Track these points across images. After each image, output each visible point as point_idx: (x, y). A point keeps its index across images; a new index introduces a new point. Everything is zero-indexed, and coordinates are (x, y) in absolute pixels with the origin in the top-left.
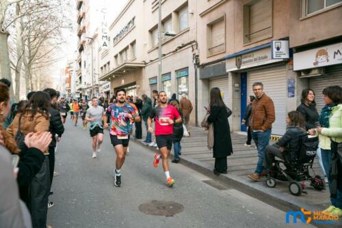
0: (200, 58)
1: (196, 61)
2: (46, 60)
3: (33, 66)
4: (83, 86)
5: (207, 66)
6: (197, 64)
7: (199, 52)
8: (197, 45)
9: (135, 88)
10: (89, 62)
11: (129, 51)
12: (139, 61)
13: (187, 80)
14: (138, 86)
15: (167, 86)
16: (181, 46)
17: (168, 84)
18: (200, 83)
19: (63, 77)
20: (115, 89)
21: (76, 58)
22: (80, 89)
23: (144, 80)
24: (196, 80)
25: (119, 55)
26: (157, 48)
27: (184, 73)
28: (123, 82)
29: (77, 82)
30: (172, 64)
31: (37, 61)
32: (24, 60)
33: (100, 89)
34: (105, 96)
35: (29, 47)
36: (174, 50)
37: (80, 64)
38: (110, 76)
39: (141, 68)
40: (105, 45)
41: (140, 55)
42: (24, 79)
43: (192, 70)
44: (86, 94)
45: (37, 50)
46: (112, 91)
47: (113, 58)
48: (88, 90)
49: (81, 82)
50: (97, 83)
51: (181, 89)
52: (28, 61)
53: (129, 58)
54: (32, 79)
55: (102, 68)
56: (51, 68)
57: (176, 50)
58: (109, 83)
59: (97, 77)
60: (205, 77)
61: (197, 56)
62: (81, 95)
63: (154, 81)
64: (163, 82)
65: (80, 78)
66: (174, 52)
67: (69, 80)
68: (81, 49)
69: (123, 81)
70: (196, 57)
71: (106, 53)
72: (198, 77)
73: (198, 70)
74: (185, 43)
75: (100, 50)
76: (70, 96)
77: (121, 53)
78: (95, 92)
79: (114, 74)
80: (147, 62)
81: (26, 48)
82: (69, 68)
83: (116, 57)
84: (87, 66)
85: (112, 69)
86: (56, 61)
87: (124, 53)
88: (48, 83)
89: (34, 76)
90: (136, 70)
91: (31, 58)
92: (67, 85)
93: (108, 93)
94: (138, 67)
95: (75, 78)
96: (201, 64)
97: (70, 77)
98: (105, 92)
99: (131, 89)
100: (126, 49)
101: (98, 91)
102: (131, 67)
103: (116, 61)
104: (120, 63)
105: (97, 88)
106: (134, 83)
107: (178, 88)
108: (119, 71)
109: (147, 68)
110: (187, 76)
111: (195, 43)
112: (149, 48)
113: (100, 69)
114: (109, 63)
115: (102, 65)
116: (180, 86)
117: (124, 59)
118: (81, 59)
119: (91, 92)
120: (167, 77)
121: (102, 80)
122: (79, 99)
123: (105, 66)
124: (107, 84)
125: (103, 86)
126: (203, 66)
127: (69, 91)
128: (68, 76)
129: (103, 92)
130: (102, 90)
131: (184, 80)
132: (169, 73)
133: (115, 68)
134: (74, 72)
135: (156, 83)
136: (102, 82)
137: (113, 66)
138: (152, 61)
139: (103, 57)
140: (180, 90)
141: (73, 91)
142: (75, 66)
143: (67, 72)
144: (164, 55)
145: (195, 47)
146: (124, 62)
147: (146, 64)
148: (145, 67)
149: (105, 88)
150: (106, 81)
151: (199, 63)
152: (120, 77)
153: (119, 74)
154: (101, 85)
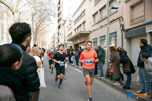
0: (125, 26)
1: (122, 28)
5: (130, 30)
6: (123, 30)
7: (124, 23)
8: (123, 19)
10: (62, 33)
11: (82, 26)
12: (87, 31)
16: (112, 20)
18: (125, 40)
19: (51, 40)
20: (75, 45)
21: (57, 32)
22: (58, 45)
27: (114, 35)
28: (79, 42)
29: (57, 42)
33: (68, 45)
37: (59, 34)
38: (72, 39)
40: (70, 24)
41: (88, 28)
43: (119, 34)
46: (73, 46)
47: (74, 31)
49: (59, 42)
50: (66, 42)
53: (82, 30)
55: (68, 36)
57: (109, 23)
58: (72, 42)
60: (128, 37)
61: (123, 25)
63: (95, 40)
65: (59, 40)
67: (54, 42)
68: (59, 28)
69: (79, 41)
70: (122, 26)
71: (71, 28)
72: (124, 37)
73: (124, 33)
74: (115, 19)
75: (68, 27)
76: (54, 48)
77: (78, 28)
79: (74, 37)
82: (54, 36)
83: (75, 30)
90: (85, 35)
92: (53, 44)
93: (71, 47)
94: (87, 33)
95: (56, 40)
96: (125, 29)
97: (54, 40)
100: (80, 25)
102: (83, 34)
105: (66, 45)
106: (84, 42)
108: (77, 36)
110: (116, 37)
111: (121, 18)
112: (92, 24)
114: (72, 33)
115: (68, 34)
118: (59, 32)
120: (103, 38)
123: (70, 34)
124: (71, 43)
126: (127, 30)
127: (54, 46)
132: (105, 36)
134: (56, 38)
135: (97, 41)
136: (68, 42)
137: (74, 34)
138: (94, 30)
139: (69, 30)
143: (53, 38)
144: (102, 26)
145: (121, 21)
146: (80, 31)
147: (91, 32)
148: (90, 34)
149: (70, 45)
150: (70, 41)
151: (124, 29)
152: (77, 39)
153: (77, 38)
154: (68, 43)
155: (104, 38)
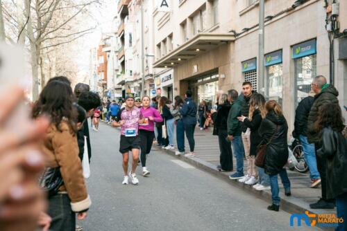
0: (341, 19)
1: (333, 25)
2: (66, 32)
3: (44, 44)
4: (127, 77)
6: (334, 32)
7: (338, 9)
9: (216, 79)
10: (137, 36)
12: (223, 30)
13: (314, 64)
14: (222, 76)
15: (276, 75)
17: (277, 71)
18: (340, 66)
19: (93, 63)
20: (182, 82)
21: (116, 30)
22: (123, 83)
23: (232, 65)
24: (332, 61)
25: (188, 22)
26: (257, 5)
27: (308, 49)
28: (196, 70)
29: (117, 70)
30: (285, 34)
31: (51, 35)
32: (30, 34)
33: (156, 82)
34: (163, 94)
35: (38, 11)
36: (290, 6)
37: (123, 39)
38: (173, 59)
39: (228, 43)
41: (226, 20)
42: (30, 66)
43: (323, 44)
44: (132, 91)
45: (51, 16)
46: (176, 85)
47: (179, 28)
48: (136, 84)
49: (123, 71)
50: (151, 72)
51: (302, 80)
52: (36, 35)
53: (205, 27)
54: (44, 66)
55: (159, 46)
56: (73, 46)
57: (294, 7)
58: (172, 72)
59: (151, 61)
61: (336, 16)
62: (124, 92)
63: (250, 67)
64: (268, 67)
65: (123, 64)
66: (288, 11)
67: (104, 68)
68: (124, 14)
69: (195, 67)
70: (333, 19)
71: (167, 17)
73: (336, 43)
75: (156, 13)
76: (105, 94)
77: (192, 18)
78: (147, 88)
79: (179, 55)
80: (238, 31)
81: (33, 12)
82: (103, 46)
83: (183, 25)
84: (133, 43)
85: (175, 47)
86: (82, 34)
87: (198, 17)
88: (70, 72)
89: (46, 61)
90: (218, 48)
91: (41, 30)
92: (102, 76)
93: (169, 89)
94: (222, 41)
95: (114, 64)
96: (341, 31)
97: (106, 63)
98: (164, 87)
99: (209, 81)
100: (201, 10)
101: (152, 85)
102: (210, 43)
103: (184, 32)
104: (190, 36)
105: (152, 81)
106: (215, 71)
107: (296, 79)
108: (188, 49)
109: (239, 43)
110: (314, 55)
112: (242, 6)
113: (156, 47)
114: (171, 36)
115: (160, 40)
116: (300, 75)
117: (198, 27)
118: (123, 30)
119: (140, 87)
120: (276, 59)
121: (159, 66)
122: (120, 99)
123: (164, 41)
124: (168, 74)
125: (162, 77)
127: (104, 86)
128: (102, 60)
129: (161, 87)
130: (160, 83)
131: (307, 62)
132: (279, 52)
133: (181, 44)
134: (112, 54)
135: (255, 70)
136: (159, 70)
137: (178, 42)
138: (247, 30)
139: (161, 26)
140: (299, 83)
141: (110, 86)
142: (115, 43)
143: (100, 54)
144: (271, 18)
146: (197, 33)
147: (236, 35)
148: (234, 41)
149: (163, 81)
150: (166, 68)
151: (338, 29)
152: (191, 60)
153: (188, 55)
154: (158, 76)
155: (277, 57)
